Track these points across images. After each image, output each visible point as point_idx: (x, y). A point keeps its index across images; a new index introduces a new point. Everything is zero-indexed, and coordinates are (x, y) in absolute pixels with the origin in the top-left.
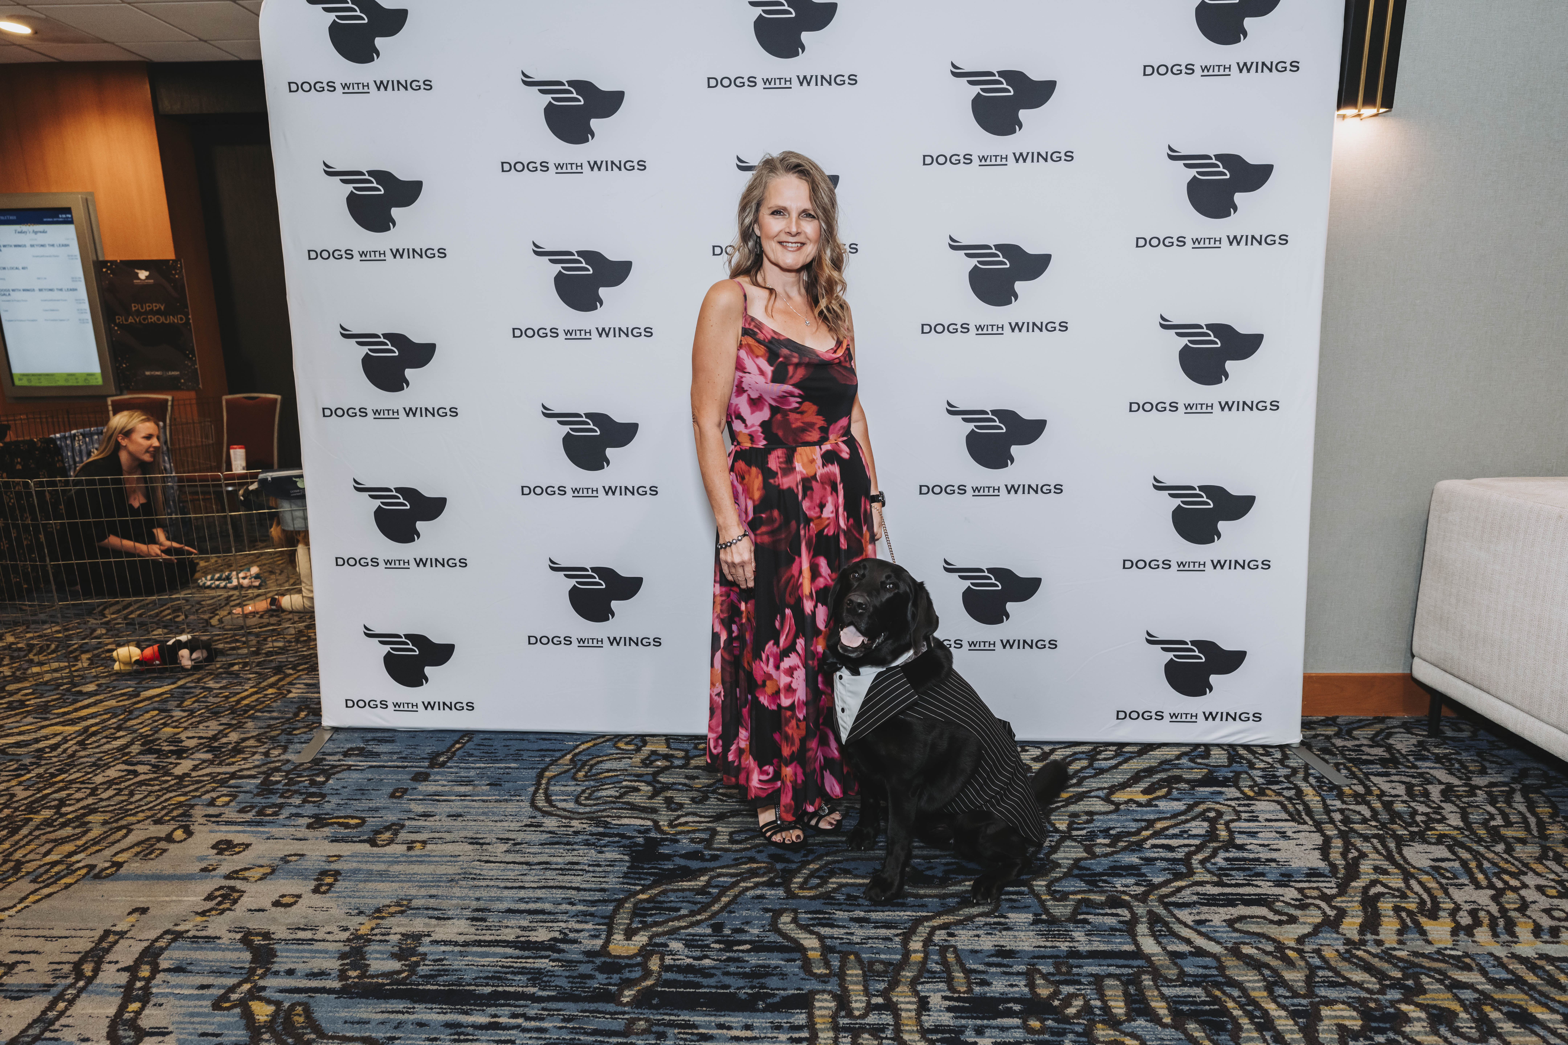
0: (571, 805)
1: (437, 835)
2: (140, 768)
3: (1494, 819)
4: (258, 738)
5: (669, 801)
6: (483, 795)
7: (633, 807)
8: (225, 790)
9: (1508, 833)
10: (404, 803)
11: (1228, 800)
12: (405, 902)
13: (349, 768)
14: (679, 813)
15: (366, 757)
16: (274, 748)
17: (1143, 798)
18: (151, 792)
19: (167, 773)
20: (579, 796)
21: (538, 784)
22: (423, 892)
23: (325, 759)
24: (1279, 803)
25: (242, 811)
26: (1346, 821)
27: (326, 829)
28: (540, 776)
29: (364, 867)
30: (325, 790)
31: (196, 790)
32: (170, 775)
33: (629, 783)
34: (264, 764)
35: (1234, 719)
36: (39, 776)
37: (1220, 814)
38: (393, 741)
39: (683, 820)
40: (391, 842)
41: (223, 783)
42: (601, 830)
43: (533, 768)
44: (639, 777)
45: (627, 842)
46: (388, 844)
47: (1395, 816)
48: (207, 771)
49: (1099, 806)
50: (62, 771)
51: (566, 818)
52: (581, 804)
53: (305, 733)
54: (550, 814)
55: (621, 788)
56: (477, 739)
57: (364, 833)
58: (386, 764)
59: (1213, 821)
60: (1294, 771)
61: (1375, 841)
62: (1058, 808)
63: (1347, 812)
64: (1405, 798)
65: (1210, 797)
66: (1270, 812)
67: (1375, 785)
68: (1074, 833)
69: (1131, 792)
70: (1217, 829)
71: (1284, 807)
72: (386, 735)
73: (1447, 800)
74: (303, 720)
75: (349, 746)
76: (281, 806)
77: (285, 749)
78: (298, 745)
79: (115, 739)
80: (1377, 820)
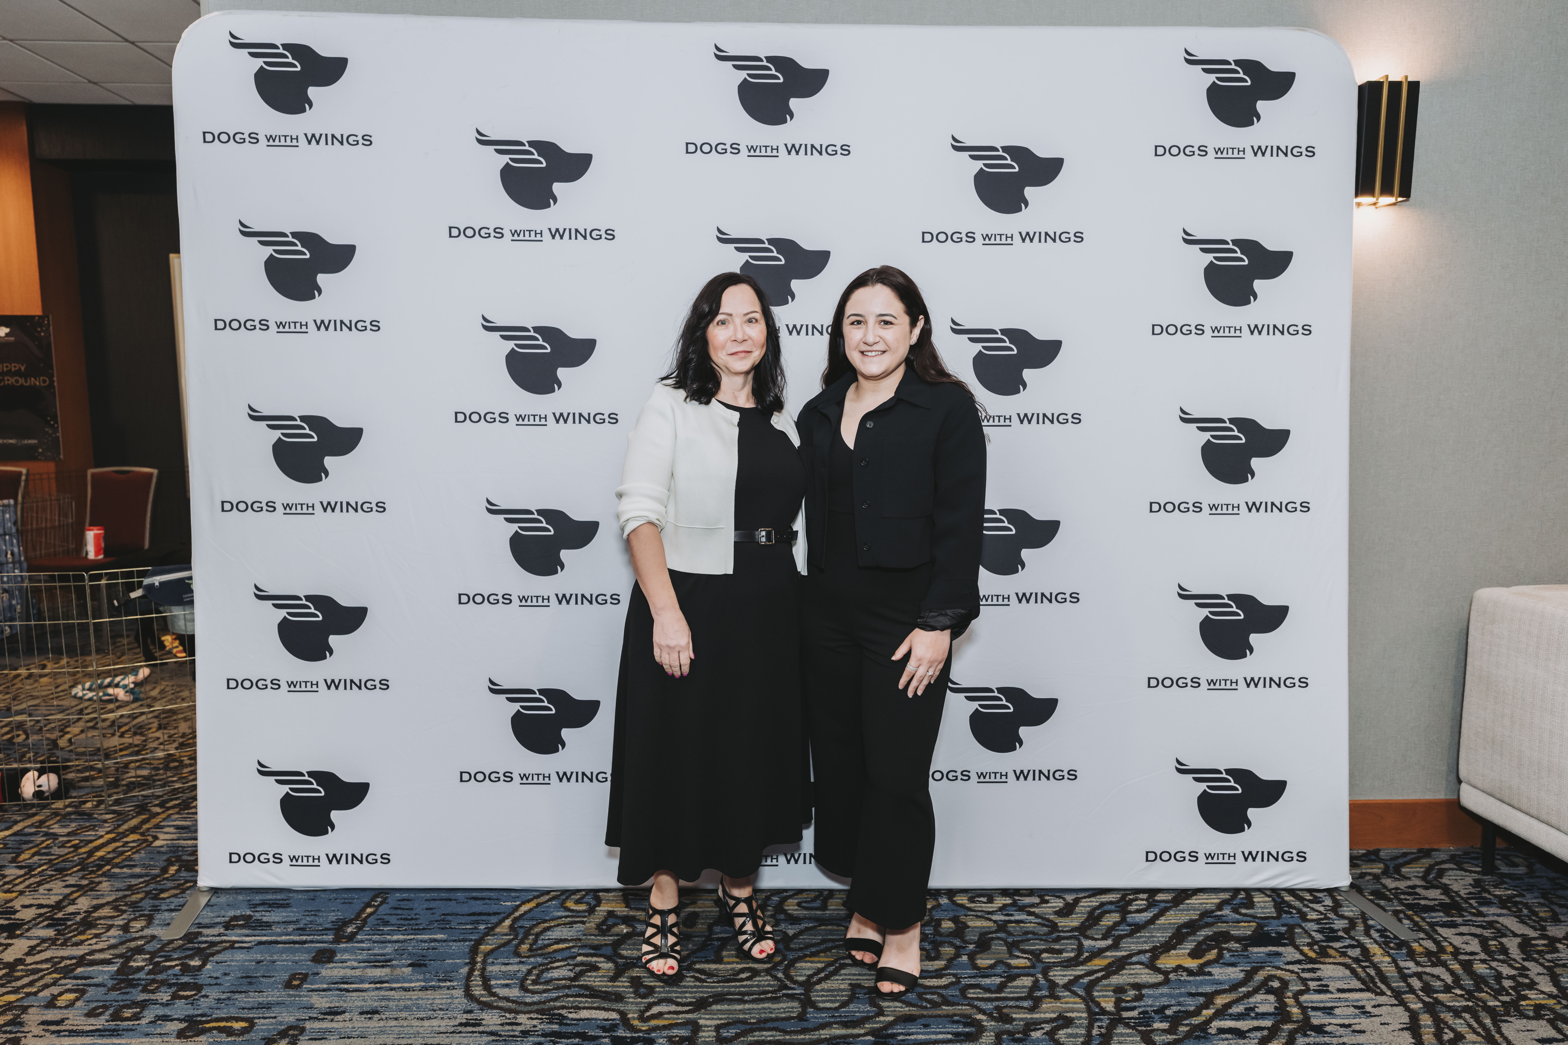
0: (515, 993)
4: (115, 905)
5: (636, 983)
6: (405, 981)
7: (593, 993)
8: (69, 984)
10: (304, 996)
11: (1289, 963)
13: (232, 945)
14: (651, 1000)
15: (254, 928)
16: (135, 919)
17: (1192, 964)
20: (524, 979)
21: (473, 963)
23: (200, 934)
24: (1346, 966)
25: (91, 1014)
26: (1428, 989)
27: (203, 1038)
28: (474, 951)
30: (202, 979)
31: (31, 984)
33: (585, 959)
34: (122, 943)
35: (1277, 860)
37: (1284, 984)
38: (287, 906)
39: (656, 1010)
41: (67, 972)
42: (556, 1027)
43: (464, 940)
44: (596, 949)
47: (1479, 980)
48: (47, 954)
49: (1145, 976)
51: (510, 1011)
52: (527, 991)
53: (175, 896)
54: (490, 1006)
55: (576, 965)
56: (392, 900)
58: (279, 939)
59: (1279, 994)
60: (1352, 922)
61: (1467, 1016)
62: (1099, 980)
63: (1425, 977)
64: (1483, 956)
65: (1269, 960)
66: (1339, 979)
67: (1445, 939)
68: (1125, 1014)
69: (1177, 956)
70: (1286, 1005)
71: (1353, 972)
72: (279, 897)
73: (1528, 958)
74: (172, 878)
75: (232, 913)
76: (143, 1005)
77: (150, 920)
78: (166, 915)
80: (1462, 988)
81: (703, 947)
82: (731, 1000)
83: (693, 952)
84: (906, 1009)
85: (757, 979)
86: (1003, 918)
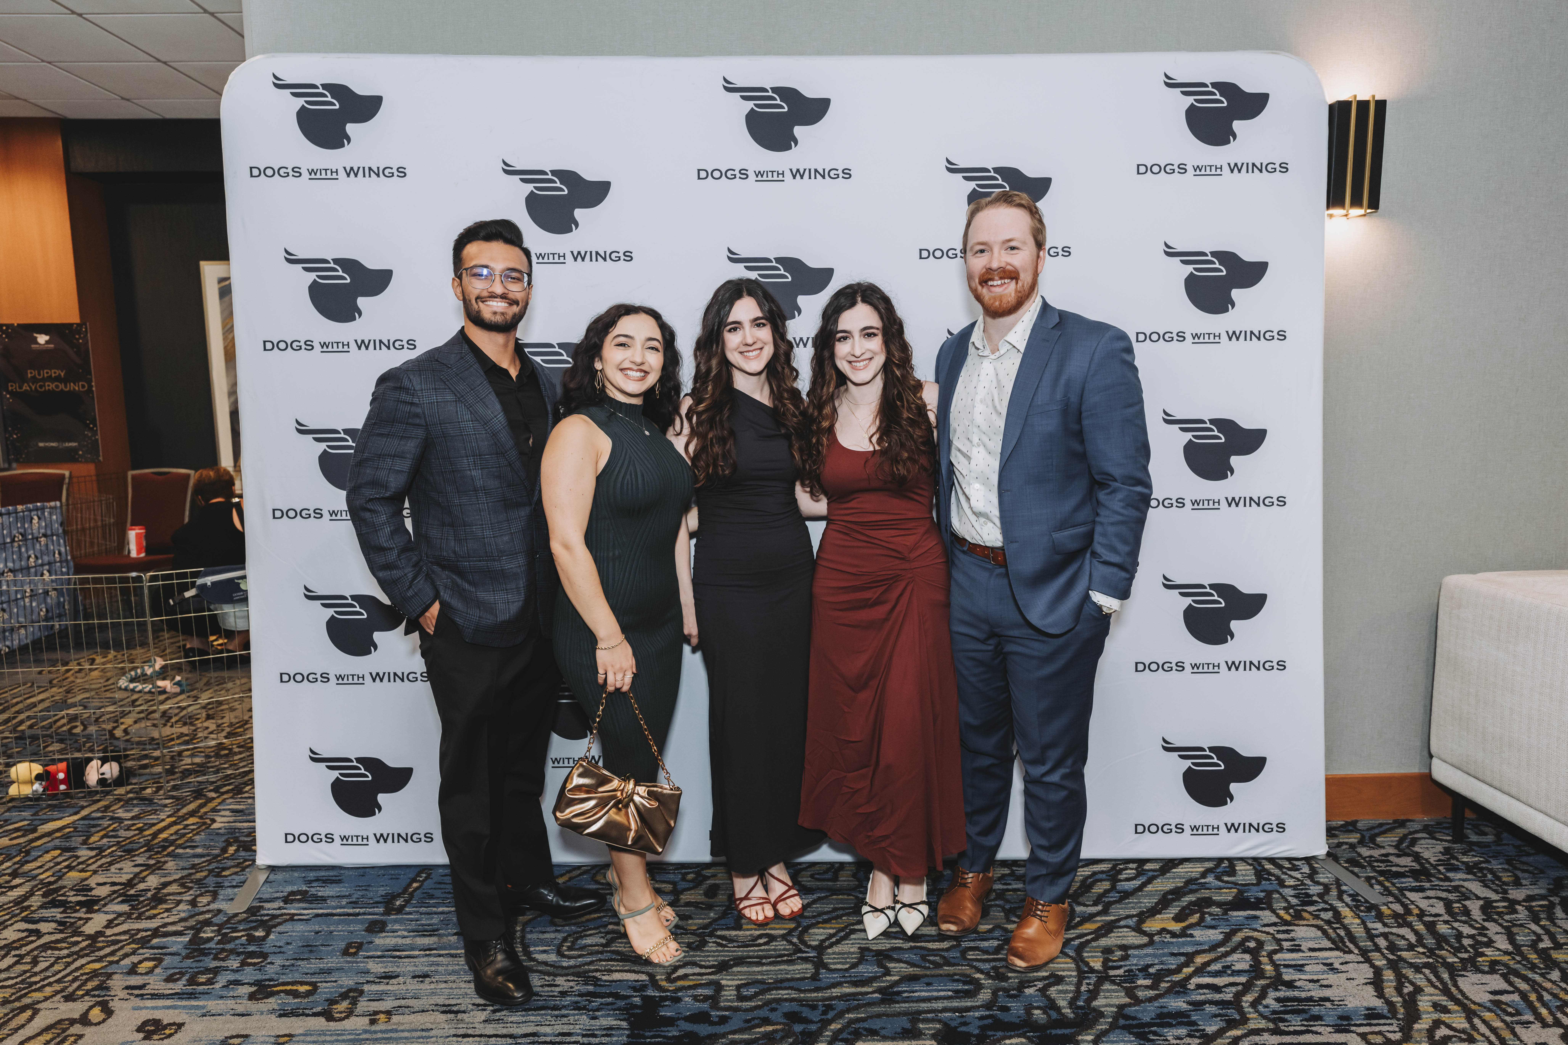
0: (552, 958)
1: (403, 1002)
2: (44, 927)
3: (1542, 940)
4: (181, 882)
6: (451, 948)
7: (624, 957)
8: (147, 953)
9: (1559, 956)
10: (361, 962)
11: (1265, 925)
13: (292, 918)
15: (310, 902)
16: (201, 895)
17: (1176, 927)
18: (59, 958)
19: (76, 933)
20: (560, 946)
24: (1319, 928)
25: (169, 979)
26: (1392, 948)
27: (272, 1000)
30: (267, 948)
31: (113, 953)
32: (80, 934)
34: (192, 917)
35: (1258, 831)
37: (1260, 944)
38: (340, 882)
39: (681, 972)
40: (350, 1013)
41: (144, 943)
42: (591, 988)
45: (621, 1003)
46: (347, 1017)
47: (1441, 940)
48: (124, 927)
49: (1132, 938)
51: (549, 974)
52: (563, 956)
53: (236, 874)
55: (607, 933)
56: (437, 876)
57: (317, 1003)
58: (334, 911)
59: (1255, 953)
60: (1327, 888)
61: (1427, 971)
62: (1088, 942)
63: (1391, 937)
64: (1446, 917)
65: (1246, 922)
66: (1311, 939)
67: (1412, 903)
68: (1112, 973)
69: (1162, 920)
70: (1260, 963)
71: (1325, 932)
72: (331, 873)
73: (1489, 919)
74: (232, 857)
75: (289, 889)
76: (216, 971)
77: (215, 895)
78: (230, 890)
79: (12, 888)
80: (1424, 946)
81: (724, 915)
82: (750, 963)
83: (715, 920)
84: (911, 970)
85: (774, 943)
86: (1001, 887)
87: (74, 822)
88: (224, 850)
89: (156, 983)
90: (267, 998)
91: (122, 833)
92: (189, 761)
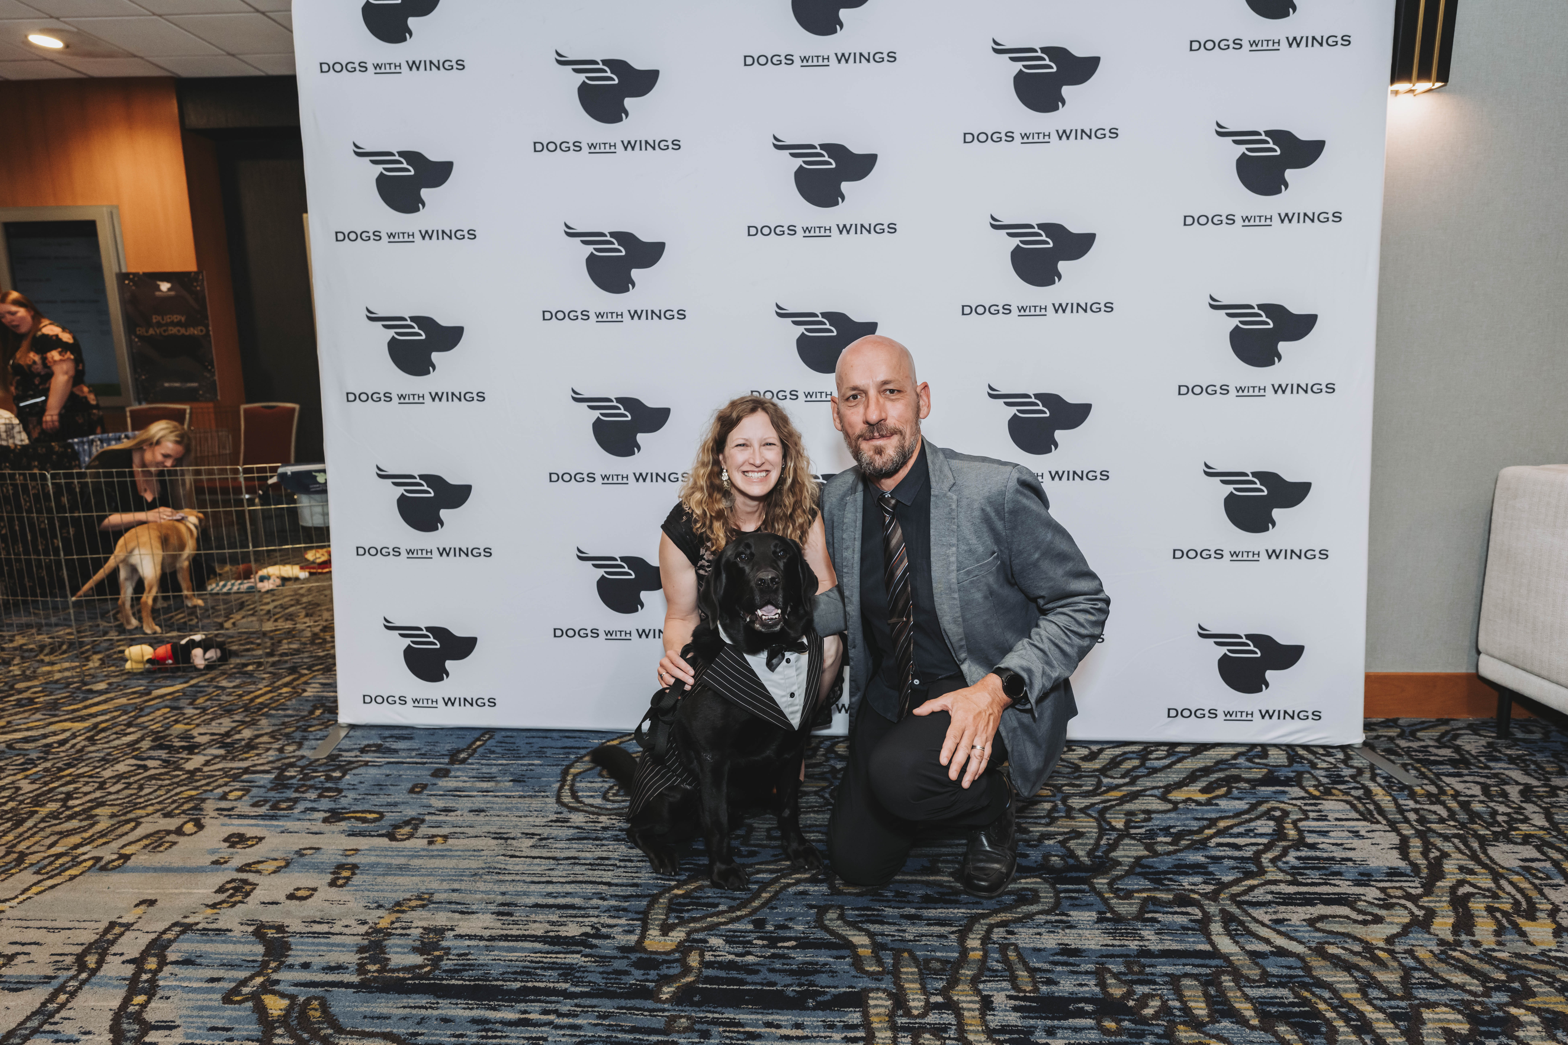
0: (598, 801)
1: (458, 830)
2: (150, 763)
4: (272, 735)
6: (506, 791)
8: (238, 785)
10: (424, 799)
11: (1292, 799)
12: (426, 896)
13: (366, 764)
15: (384, 753)
16: (288, 744)
17: (1202, 798)
18: (162, 786)
19: (178, 768)
20: (606, 793)
21: (563, 781)
22: (445, 886)
23: (341, 755)
24: (1348, 802)
25: (255, 805)
26: (1422, 820)
27: (343, 823)
28: (565, 772)
29: (383, 860)
30: (342, 785)
31: (208, 784)
32: (182, 769)
34: (278, 760)
35: (1293, 718)
36: (46, 770)
37: (1286, 814)
38: (411, 738)
40: (411, 836)
41: (236, 778)
43: (557, 765)
46: (408, 839)
47: (1474, 816)
48: (220, 766)
49: (1156, 805)
50: (69, 765)
51: (593, 813)
52: (608, 800)
53: (321, 730)
54: (577, 810)
56: (498, 737)
57: (383, 827)
58: (404, 760)
59: (1279, 821)
60: (1360, 771)
61: (1456, 841)
62: (1113, 806)
63: (1421, 812)
64: (1482, 798)
65: (1274, 796)
66: (1338, 811)
67: (1448, 785)
68: (1132, 831)
69: (1189, 791)
70: (1284, 828)
71: (1354, 807)
72: (404, 732)
73: (1527, 800)
74: (318, 718)
75: (366, 742)
76: (296, 801)
77: (300, 745)
78: (313, 742)
79: (126, 735)
80: (1455, 820)
87: (183, 689)
88: (312, 712)
89: (243, 807)
90: (339, 821)
91: (224, 698)
92: (286, 646)
